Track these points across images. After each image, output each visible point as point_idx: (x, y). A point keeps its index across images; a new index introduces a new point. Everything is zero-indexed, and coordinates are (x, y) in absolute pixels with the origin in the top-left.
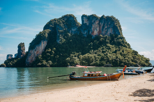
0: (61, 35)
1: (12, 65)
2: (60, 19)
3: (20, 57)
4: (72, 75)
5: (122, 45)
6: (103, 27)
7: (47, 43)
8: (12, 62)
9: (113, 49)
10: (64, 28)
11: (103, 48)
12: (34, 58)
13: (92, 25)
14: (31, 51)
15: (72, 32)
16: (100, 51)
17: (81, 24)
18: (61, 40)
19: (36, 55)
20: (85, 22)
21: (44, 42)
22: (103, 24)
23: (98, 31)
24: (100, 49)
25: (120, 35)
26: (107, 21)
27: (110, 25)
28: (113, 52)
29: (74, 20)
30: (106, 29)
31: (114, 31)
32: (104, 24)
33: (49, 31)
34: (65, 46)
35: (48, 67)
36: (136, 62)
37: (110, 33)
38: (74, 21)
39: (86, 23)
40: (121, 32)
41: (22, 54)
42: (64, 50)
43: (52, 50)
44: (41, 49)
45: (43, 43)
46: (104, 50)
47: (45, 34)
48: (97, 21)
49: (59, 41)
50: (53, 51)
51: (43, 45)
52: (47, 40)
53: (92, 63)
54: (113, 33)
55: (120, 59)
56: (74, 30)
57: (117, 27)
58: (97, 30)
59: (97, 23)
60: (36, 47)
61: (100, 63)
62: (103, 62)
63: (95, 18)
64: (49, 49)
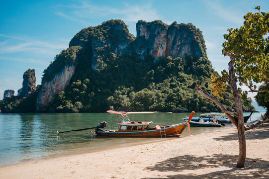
0: (99, 57)
1: (11, 108)
2: (99, 27)
3: (26, 95)
4: (100, 129)
5: (205, 75)
6: (174, 43)
7: (75, 71)
8: (11, 103)
9: (189, 81)
10: (106, 44)
11: (172, 80)
12: (51, 97)
13: (154, 40)
14: (46, 83)
15: (119, 52)
16: (166, 84)
17: (136, 37)
18: (100, 65)
19: (54, 91)
20: (142, 34)
21: (70, 68)
22: (173, 37)
23: (165, 49)
24: (166, 81)
25: (203, 57)
26: (181, 33)
27: (186, 39)
28: (189, 87)
29: (124, 29)
30: (178, 46)
31: (193, 51)
32: (175, 38)
33: (79, 49)
34: (106, 76)
35: (74, 112)
36: (228, 104)
37: (186, 54)
38: (124, 32)
39: (144, 36)
40: (205, 51)
41: (29, 89)
42: (104, 82)
43: (82, 82)
44: (63, 80)
45: (68, 70)
46: (174, 83)
47: (71, 54)
48: (162, 32)
49: (95, 67)
50: (86, 84)
51: (68, 73)
52: (75, 65)
53: (152, 107)
54: (190, 54)
55: (200, 99)
56: (122, 47)
57: (198, 43)
58: (162, 48)
59: (163, 35)
60: (54, 76)
61: (165, 106)
62: (171, 105)
63: (160, 26)
64: (78, 82)
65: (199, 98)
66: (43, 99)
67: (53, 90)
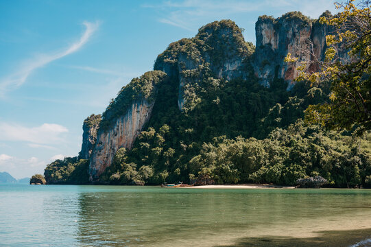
0: (188, 86)
3: (86, 156)
8: (62, 169)
10: (201, 62)
12: (111, 158)
13: (286, 48)
14: (103, 135)
15: (225, 75)
16: (297, 129)
17: (254, 44)
18: (191, 99)
19: (116, 148)
20: (266, 41)
21: (141, 107)
22: (323, 41)
29: (234, 35)
33: (159, 77)
34: (196, 118)
38: (234, 39)
39: (270, 44)
43: (157, 131)
44: (130, 128)
45: (137, 112)
47: (142, 84)
48: (301, 32)
49: (182, 104)
50: (162, 134)
51: (138, 116)
52: (149, 102)
53: (255, 174)
55: (364, 158)
56: (231, 67)
59: (302, 38)
60: (115, 123)
61: (283, 172)
62: (293, 170)
63: (296, 23)
64: (150, 130)
65: (361, 156)
66: (99, 162)
67: (114, 146)
